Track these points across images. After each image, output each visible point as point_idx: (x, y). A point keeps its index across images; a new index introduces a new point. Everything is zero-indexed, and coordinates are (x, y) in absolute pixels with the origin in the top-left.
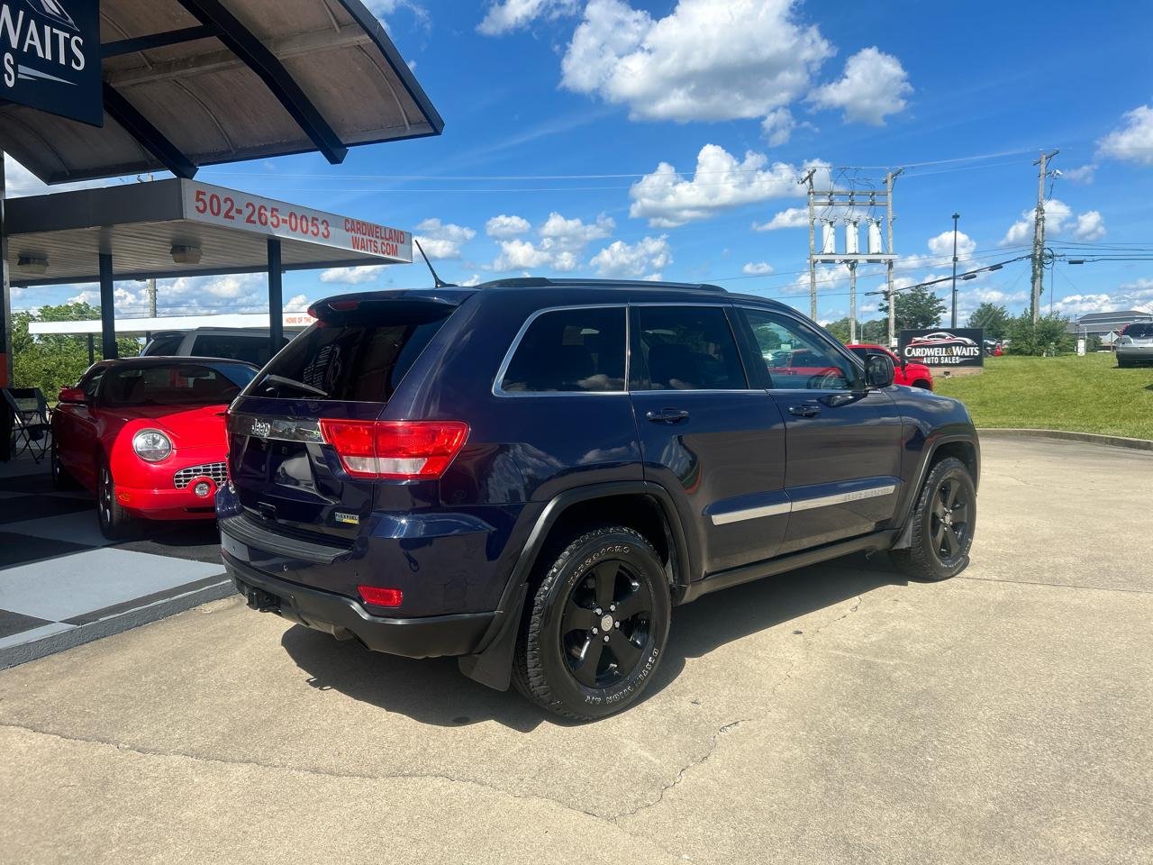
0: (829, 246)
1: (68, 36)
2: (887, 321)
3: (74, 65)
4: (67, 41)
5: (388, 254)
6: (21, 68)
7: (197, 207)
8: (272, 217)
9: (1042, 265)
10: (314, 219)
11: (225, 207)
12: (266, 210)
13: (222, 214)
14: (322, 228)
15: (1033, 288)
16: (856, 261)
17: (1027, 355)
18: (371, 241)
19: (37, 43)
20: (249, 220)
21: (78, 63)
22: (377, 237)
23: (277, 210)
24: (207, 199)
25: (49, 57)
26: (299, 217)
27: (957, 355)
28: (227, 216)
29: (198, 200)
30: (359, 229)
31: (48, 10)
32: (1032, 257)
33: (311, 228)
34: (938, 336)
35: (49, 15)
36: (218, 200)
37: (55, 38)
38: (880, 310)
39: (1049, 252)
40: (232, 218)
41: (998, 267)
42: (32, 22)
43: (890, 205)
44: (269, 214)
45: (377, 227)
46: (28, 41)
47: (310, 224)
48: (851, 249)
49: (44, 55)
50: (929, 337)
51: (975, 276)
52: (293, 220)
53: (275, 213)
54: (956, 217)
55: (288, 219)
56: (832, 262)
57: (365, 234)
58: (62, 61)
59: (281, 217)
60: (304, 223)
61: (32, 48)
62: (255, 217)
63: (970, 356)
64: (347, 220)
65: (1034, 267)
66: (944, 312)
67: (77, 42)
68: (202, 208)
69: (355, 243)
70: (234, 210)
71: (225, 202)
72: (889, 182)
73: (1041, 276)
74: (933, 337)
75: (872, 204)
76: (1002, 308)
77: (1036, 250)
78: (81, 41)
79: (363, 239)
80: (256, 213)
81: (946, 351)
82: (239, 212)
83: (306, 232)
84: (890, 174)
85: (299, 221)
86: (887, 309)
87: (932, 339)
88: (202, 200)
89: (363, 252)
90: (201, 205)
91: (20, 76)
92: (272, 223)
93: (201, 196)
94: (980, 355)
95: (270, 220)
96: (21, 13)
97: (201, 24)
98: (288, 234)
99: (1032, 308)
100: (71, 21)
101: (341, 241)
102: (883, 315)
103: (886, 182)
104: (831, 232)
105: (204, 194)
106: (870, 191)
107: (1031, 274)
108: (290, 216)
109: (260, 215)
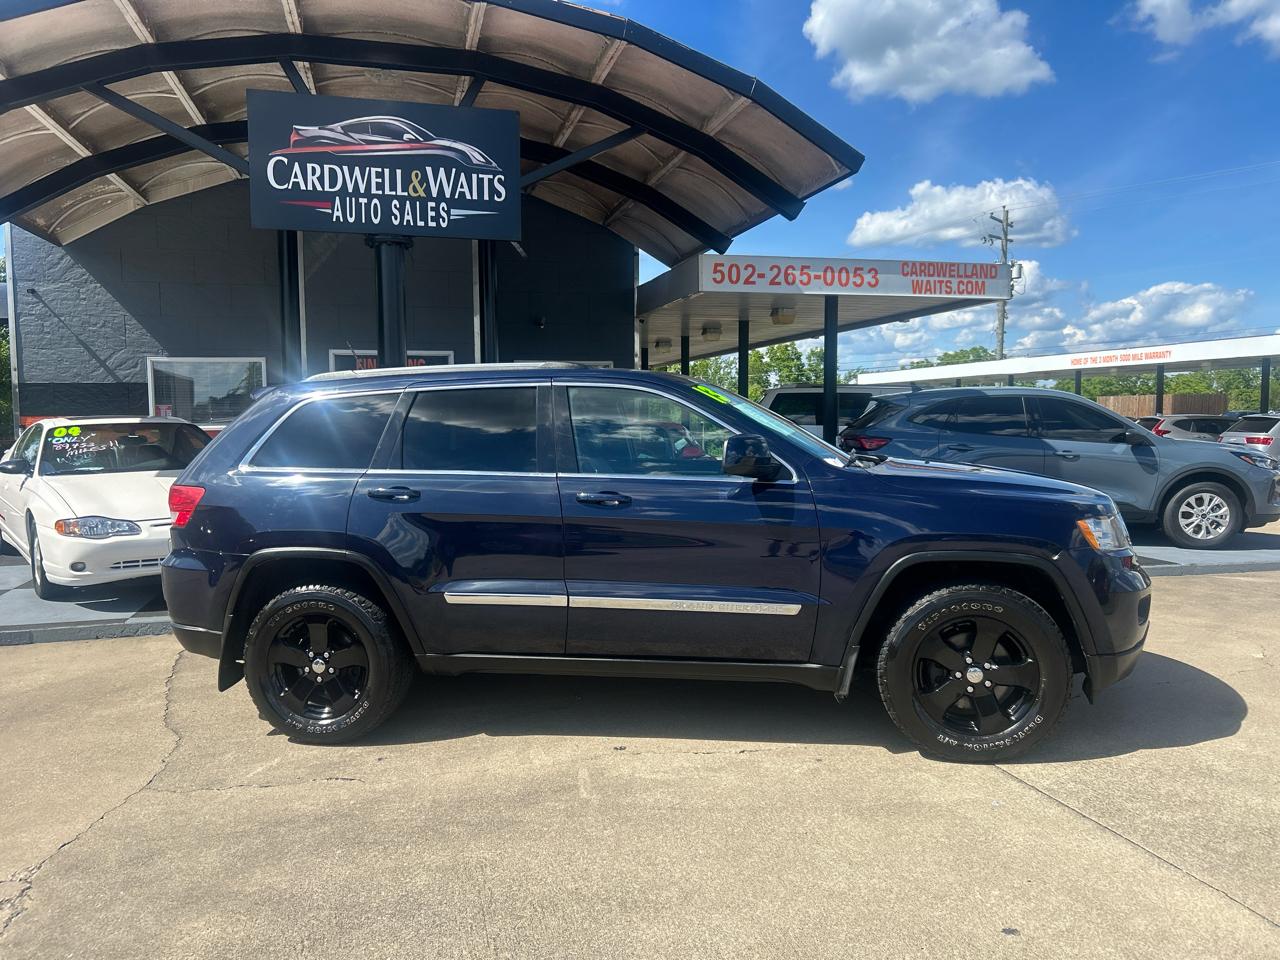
1: (491, 177)
3: (496, 198)
4: (491, 182)
5: (969, 293)
6: (453, 211)
7: (715, 280)
8: (801, 274)
10: (857, 269)
11: (744, 274)
12: (794, 269)
13: (742, 280)
14: (868, 278)
18: (941, 282)
19: (466, 189)
20: (773, 283)
21: (500, 196)
22: (951, 276)
23: (808, 267)
24: (725, 270)
25: (475, 197)
26: (837, 269)
28: (747, 282)
29: (715, 271)
30: (921, 271)
31: (475, 162)
33: (852, 279)
35: (477, 165)
36: (738, 268)
37: (480, 182)
40: (754, 283)
42: (463, 174)
44: (797, 273)
45: (952, 265)
46: (459, 189)
47: (851, 275)
49: (472, 196)
52: (829, 274)
53: (805, 271)
55: (822, 274)
57: (933, 275)
58: (486, 197)
59: (812, 274)
60: (844, 275)
61: (462, 194)
62: (781, 278)
64: (905, 264)
67: (499, 180)
68: (719, 279)
69: (916, 287)
70: (756, 275)
71: (746, 269)
78: (503, 178)
79: (928, 282)
80: (782, 274)
82: (761, 276)
83: (846, 284)
85: (836, 275)
88: (721, 272)
89: (928, 295)
90: (718, 276)
91: (452, 218)
92: (801, 282)
93: (719, 268)
95: (799, 278)
96: (454, 170)
97: (629, 127)
98: (821, 289)
100: (494, 164)
101: (897, 288)
105: (722, 265)
108: (825, 271)
109: (786, 275)
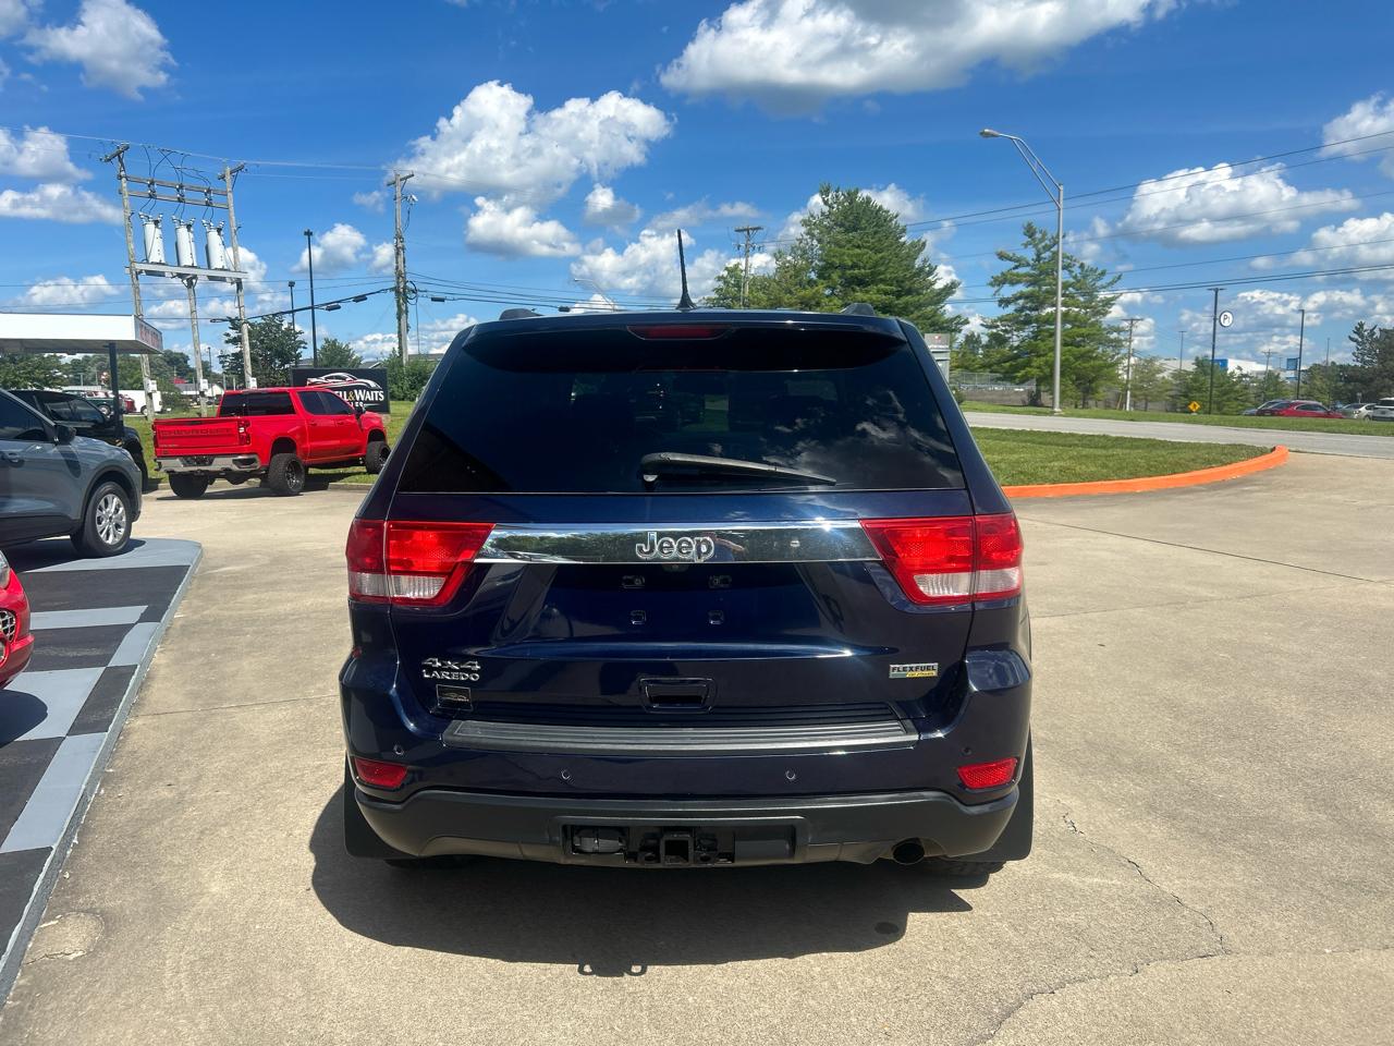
0: (157, 253)
2: (239, 356)
9: (406, 299)
15: (400, 324)
16: (195, 277)
17: (399, 400)
27: (360, 400)
32: (396, 289)
34: (337, 377)
38: (227, 342)
39: (412, 287)
41: (361, 298)
43: (232, 209)
48: (187, 259)
50: (326, 379)
51: (339, 307)
54: (309, 234)
56: (161, 274)
63: (375, 402)
65: (398, 302)
66: (304, 348)
72: (228, 178)
73: (407, 312)
74: (331, 378)
75: (208, 204)
76: (347, 345)
77: (398, 283)
81: (348, 396)
84: (228, 170)
86: (236, 341)
87: (330, 381)
94: (386, 400)
99: (400, 348)
102: (232, 349)
103: (223, 177)
104: (157, 235)
106: (205, 188)
107: (396, 309)
